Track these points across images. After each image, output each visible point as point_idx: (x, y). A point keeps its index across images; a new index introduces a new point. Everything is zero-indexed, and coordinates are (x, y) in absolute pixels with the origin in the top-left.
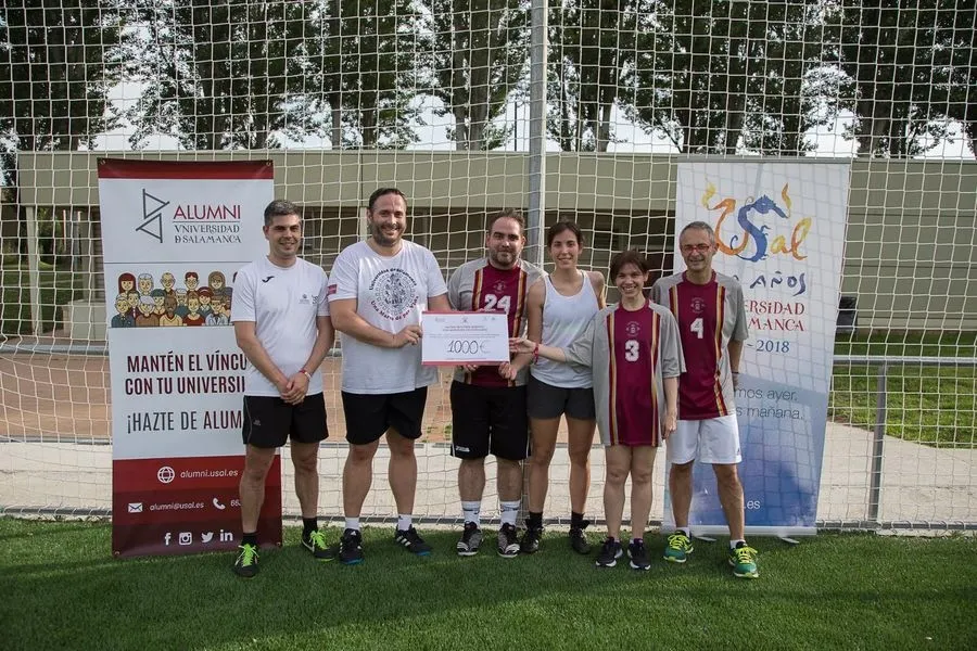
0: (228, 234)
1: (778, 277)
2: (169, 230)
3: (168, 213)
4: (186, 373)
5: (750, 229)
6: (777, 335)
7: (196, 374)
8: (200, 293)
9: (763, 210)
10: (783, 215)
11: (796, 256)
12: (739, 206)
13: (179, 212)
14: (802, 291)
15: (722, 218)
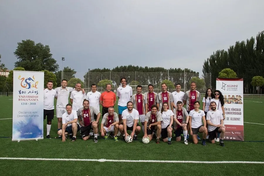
0: (235, 89)
1: (33, 91)
2: (226, 89)
3: (226, 86)
4: (228, 111)
5: (28, 83)
6: (33, 102)
7: (229, 111)
8: (231, 98)
9: (30, 80)
10: (33, 81)
11: (36, 88)
12: (25, 79)
13: (228, 86)
14: (38, 94)
15: (22, 81)
